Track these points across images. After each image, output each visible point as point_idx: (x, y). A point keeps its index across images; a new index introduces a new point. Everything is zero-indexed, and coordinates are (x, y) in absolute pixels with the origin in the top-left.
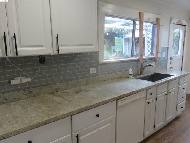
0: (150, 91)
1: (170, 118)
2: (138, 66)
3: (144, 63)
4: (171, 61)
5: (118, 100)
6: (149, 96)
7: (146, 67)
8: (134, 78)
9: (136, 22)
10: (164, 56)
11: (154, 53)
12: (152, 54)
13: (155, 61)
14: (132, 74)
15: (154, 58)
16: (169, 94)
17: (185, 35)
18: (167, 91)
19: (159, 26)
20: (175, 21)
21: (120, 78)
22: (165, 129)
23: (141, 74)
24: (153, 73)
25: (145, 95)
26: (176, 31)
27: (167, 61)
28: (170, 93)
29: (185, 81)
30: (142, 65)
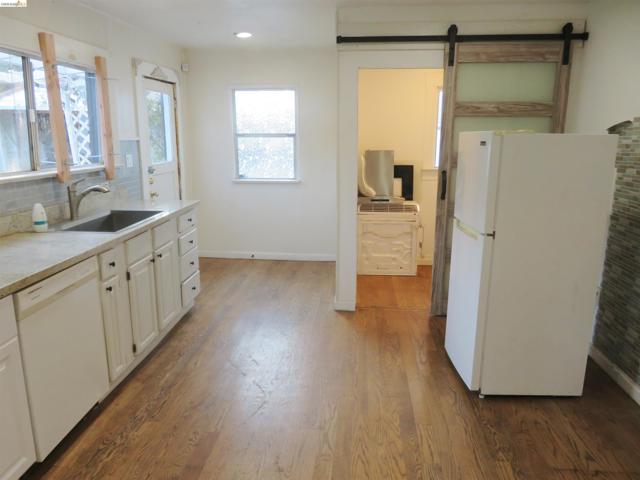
0: (107, 258)
1: (169, 319)
2: (57, 196)
3: (75, 184)
4: (151, 176)
5: (19, 294)
6: (107, 271)
7: (84, 195)
8: (53, 230)
9: (31, 60)
10: (130, 163)
11: (103, 154)
12: (94, 160)
13: (108, 178)
14: (45, 219)
15: (104, 170)
16: (158, 260)
17: (175, 110)
18: (154, 253)
19: (104, 79)
20: (146, 68)
21: (6, 236)
22: (161, 350)
23: (72, 219)
24: (108, 213)
25: (97, 268)
26: (153, 96)
27: (141, 178)
28: (160, 256)
29: (191, 223)
30: (71, 190)
